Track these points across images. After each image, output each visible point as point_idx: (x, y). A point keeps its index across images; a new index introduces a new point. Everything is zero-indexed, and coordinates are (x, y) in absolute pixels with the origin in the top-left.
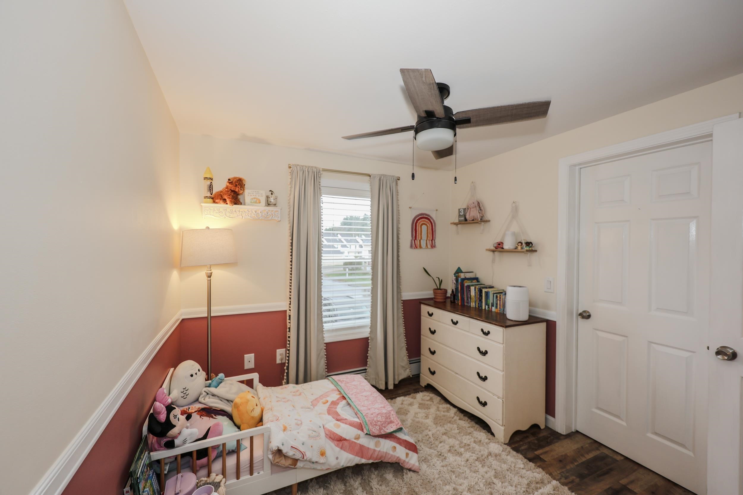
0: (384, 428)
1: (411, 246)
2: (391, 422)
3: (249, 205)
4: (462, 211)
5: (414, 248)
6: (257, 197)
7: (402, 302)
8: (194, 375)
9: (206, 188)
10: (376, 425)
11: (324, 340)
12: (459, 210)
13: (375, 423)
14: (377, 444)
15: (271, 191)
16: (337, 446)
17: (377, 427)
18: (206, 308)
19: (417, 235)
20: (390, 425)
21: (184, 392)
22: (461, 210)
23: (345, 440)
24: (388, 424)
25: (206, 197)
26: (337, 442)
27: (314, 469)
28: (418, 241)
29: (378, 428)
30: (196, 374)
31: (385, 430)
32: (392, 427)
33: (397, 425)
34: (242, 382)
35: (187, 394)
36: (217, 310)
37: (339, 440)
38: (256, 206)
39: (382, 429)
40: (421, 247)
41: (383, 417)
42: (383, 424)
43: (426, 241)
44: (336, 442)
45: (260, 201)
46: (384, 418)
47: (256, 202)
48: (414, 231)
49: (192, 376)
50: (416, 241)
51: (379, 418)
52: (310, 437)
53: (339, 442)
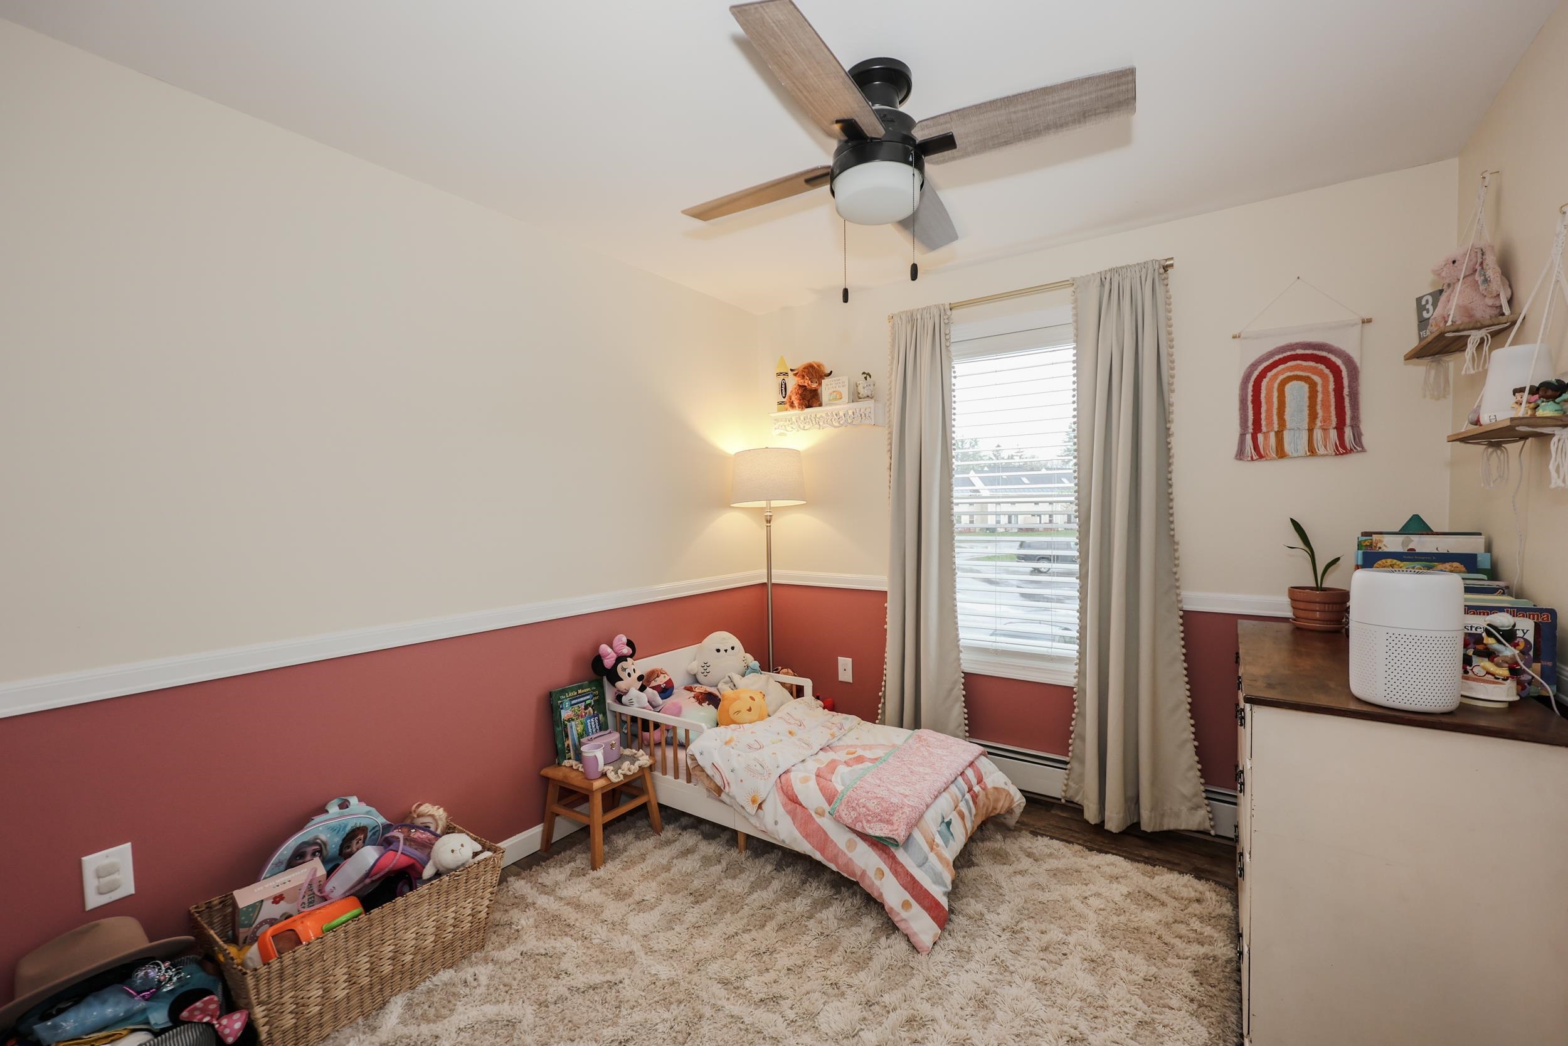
0: (864, 822)
1: (1240, 454)
2: (889, 822)
3: (827, 405)
4: (1427, 302)
5: (1250, 459)
6: (838, 389)
7: (1181, 613)
8: (722, 651)
9: (777, 388)
10: (854, 809)
11: (960, 665)
12: (1419, 300)
13: (854, 805)
14: (851, 845)
15: (864, 373)
16: (784, 806)
17: (852, 813)
18: (765, 571)
19: (1263, 416)
20: (882, 825)
21: (705, 668)
22: (1423, 302)
23: (801, 805)
24: (881, 821)
25: (780, 403)
26: (788, 801)
27: (745, 817)
28: (1272, 435)
29: (854, 814)
30: (726, 651)
31: (865, 827)
32: (882, 830)
33: (890, 831)
34: (783, 684)
35: (708, 671)
36: (782, 575)
37: (792, 799)
38: (835, 404)
39: (861, 822)
40: (1281, 454)
41: (882, 806)
42: (869, 815)
43: (1311, 431)
44: (786, 800)
45: (841, 395)
46: (880, 808)
47: (836, 399)
48: (1250, 406)
49: (718, 651)
50: (1260, 437)
51: (871, 805)
52: (748, 767)
53: (789, 802)
